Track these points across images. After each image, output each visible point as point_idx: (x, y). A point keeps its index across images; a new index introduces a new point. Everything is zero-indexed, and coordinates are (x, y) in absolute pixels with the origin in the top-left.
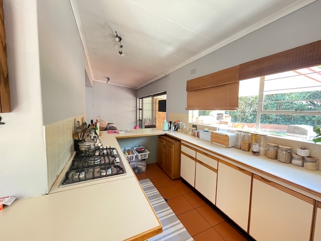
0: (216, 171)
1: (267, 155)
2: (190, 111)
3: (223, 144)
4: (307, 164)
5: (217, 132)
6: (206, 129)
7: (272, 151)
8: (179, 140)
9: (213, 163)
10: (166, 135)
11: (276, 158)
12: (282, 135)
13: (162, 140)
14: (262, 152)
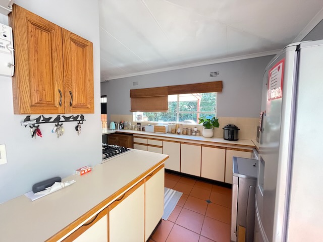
0: (162, 147)
1: (183, 134)
2: (134, 113)
3: (162, 132)
4: (198, 134)
5: (158, 125)
6: (149, 125)
7: (185, 132)
8: (132, 135)
9: (159, 143)
10: (116, 133)
11: (187, 134)
12: (190, 121)
13: (114, 137)
14: (181, 133)
